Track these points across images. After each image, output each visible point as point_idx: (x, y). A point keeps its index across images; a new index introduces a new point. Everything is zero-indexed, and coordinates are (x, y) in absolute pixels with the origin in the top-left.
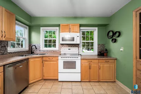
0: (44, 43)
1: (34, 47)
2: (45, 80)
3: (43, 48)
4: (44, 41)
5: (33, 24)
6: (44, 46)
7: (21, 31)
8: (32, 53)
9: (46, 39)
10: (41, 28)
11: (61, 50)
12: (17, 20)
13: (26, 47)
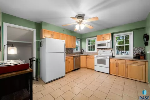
0: (88, 48)
1: (83, 50)
2: (88, 68)
3: (87, 51)
4: (88, 47)
5: (82, 38)
6: (88, 49)
7: (78, 43)
8: (82, 53)
9: (89, 45)
10: (87, 39)
11: (98, 53)
12: (76, 38)
13: (79, 51)
